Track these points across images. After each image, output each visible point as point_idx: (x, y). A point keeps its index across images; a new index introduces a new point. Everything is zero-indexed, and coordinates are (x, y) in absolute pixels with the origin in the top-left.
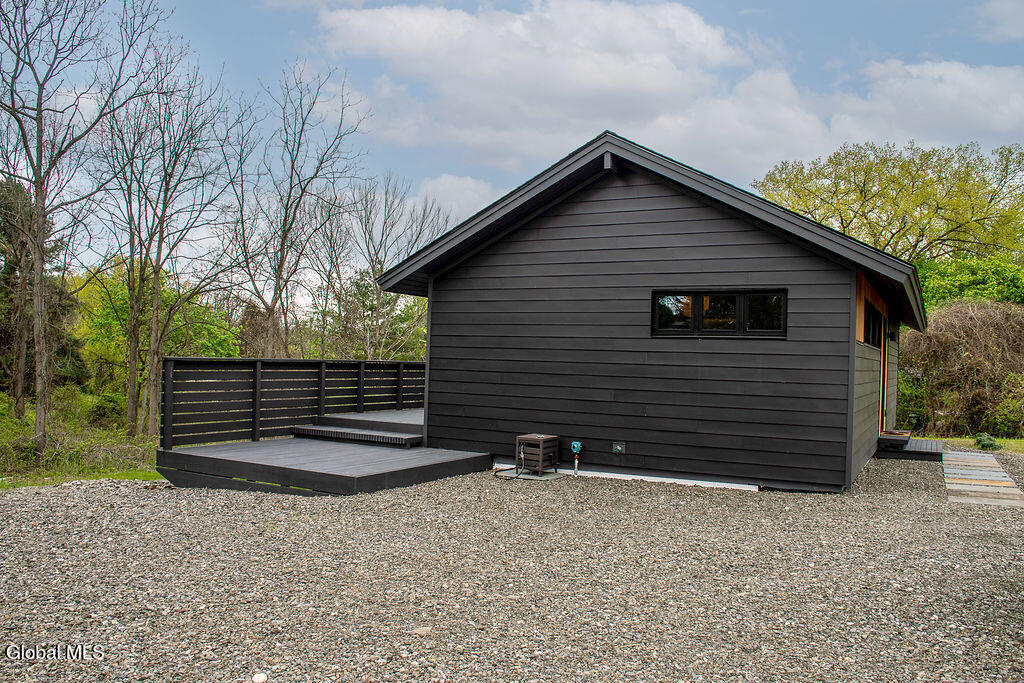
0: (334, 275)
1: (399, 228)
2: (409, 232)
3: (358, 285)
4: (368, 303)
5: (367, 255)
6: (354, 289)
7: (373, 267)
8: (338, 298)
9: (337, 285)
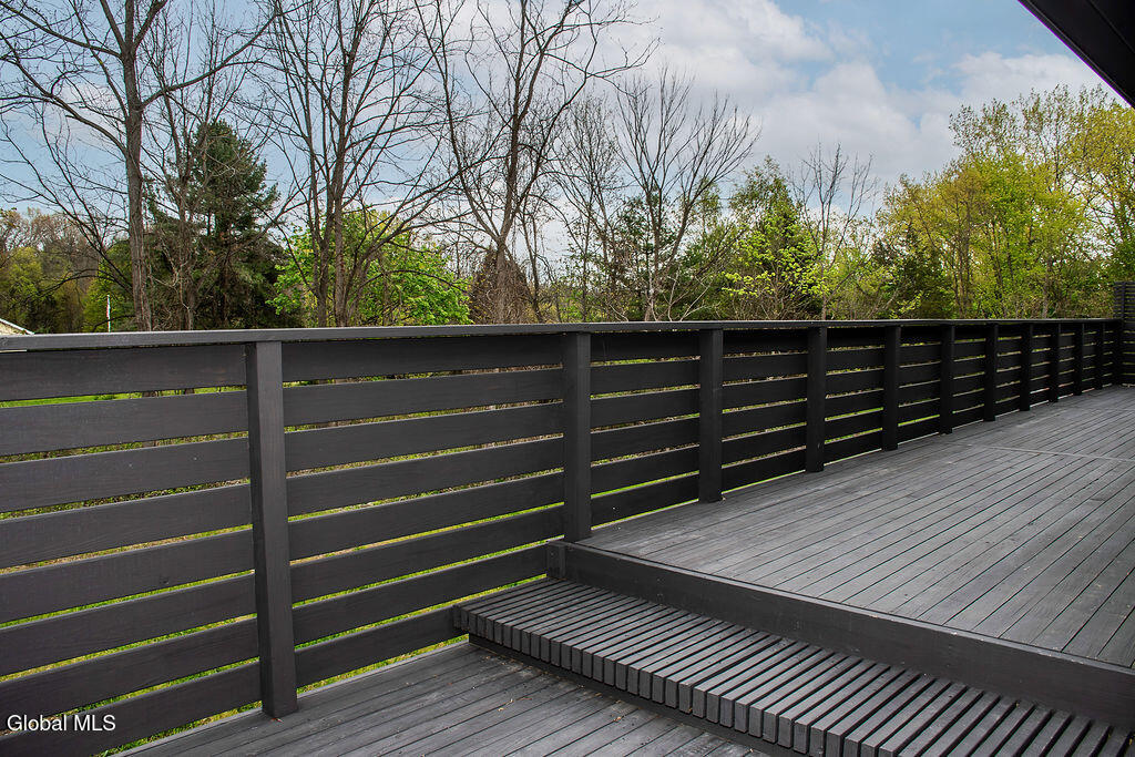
0: (596, 206)
1: (679, 139)
2: (694, 143)
3: (628, 220)
4: (641, 243)
5: (638, 175)
6: (624, 225)
7: (649, 194)
8: (602, 235)
9: (601, 222)
